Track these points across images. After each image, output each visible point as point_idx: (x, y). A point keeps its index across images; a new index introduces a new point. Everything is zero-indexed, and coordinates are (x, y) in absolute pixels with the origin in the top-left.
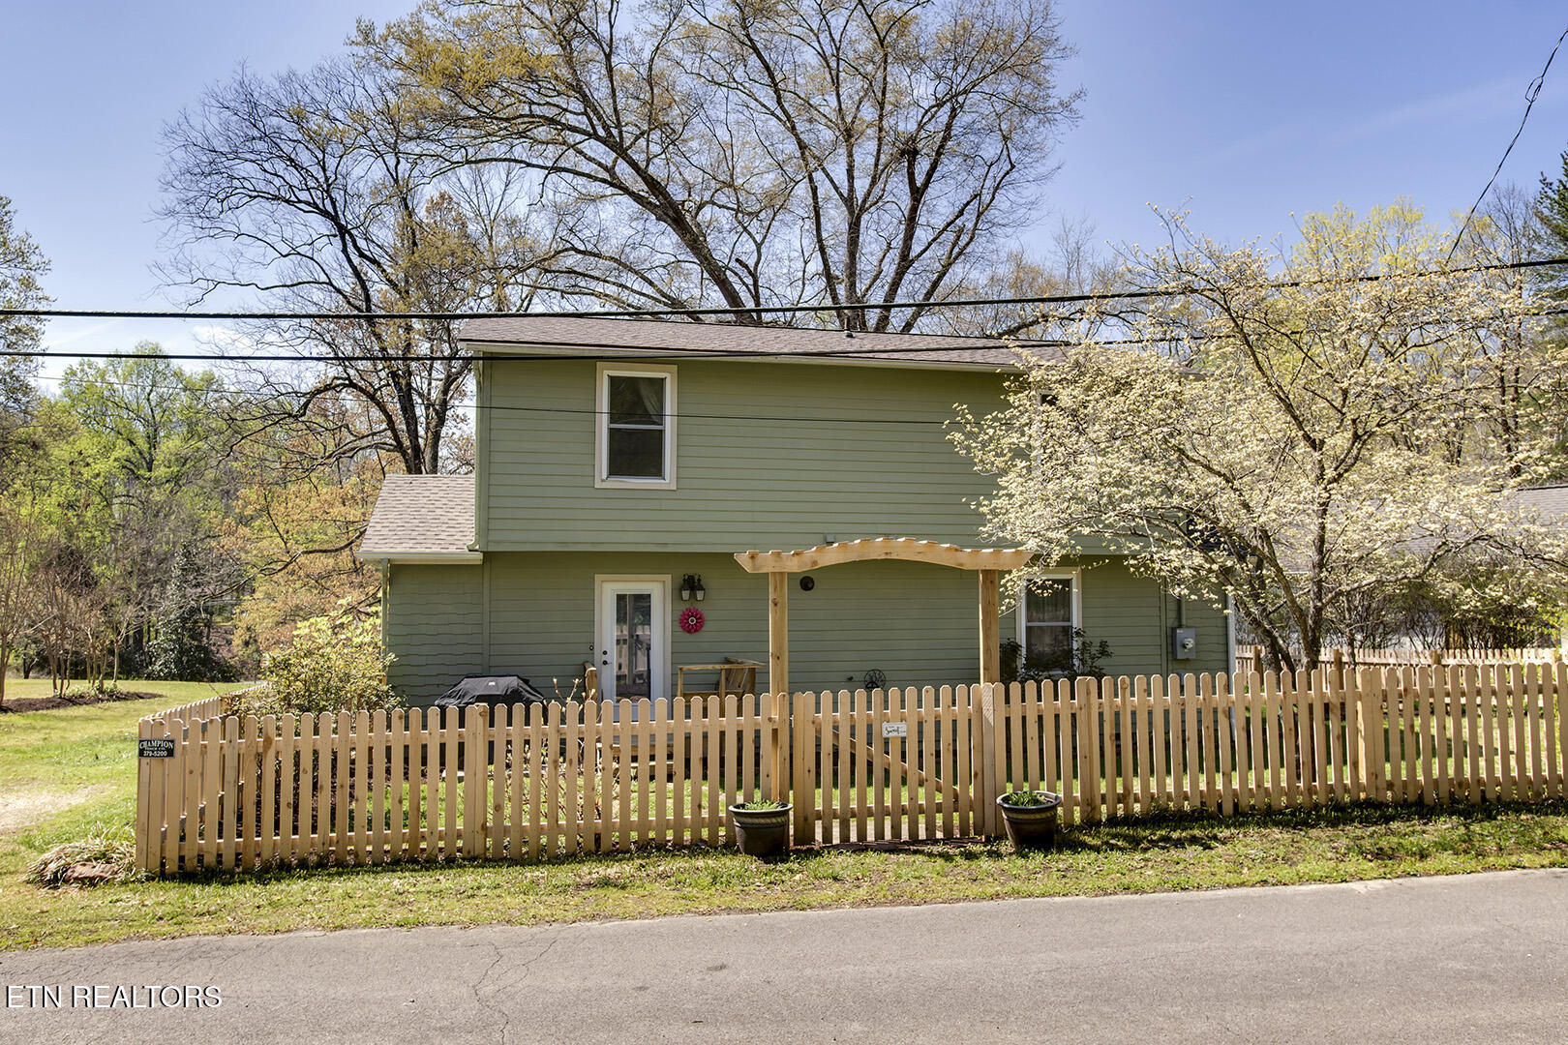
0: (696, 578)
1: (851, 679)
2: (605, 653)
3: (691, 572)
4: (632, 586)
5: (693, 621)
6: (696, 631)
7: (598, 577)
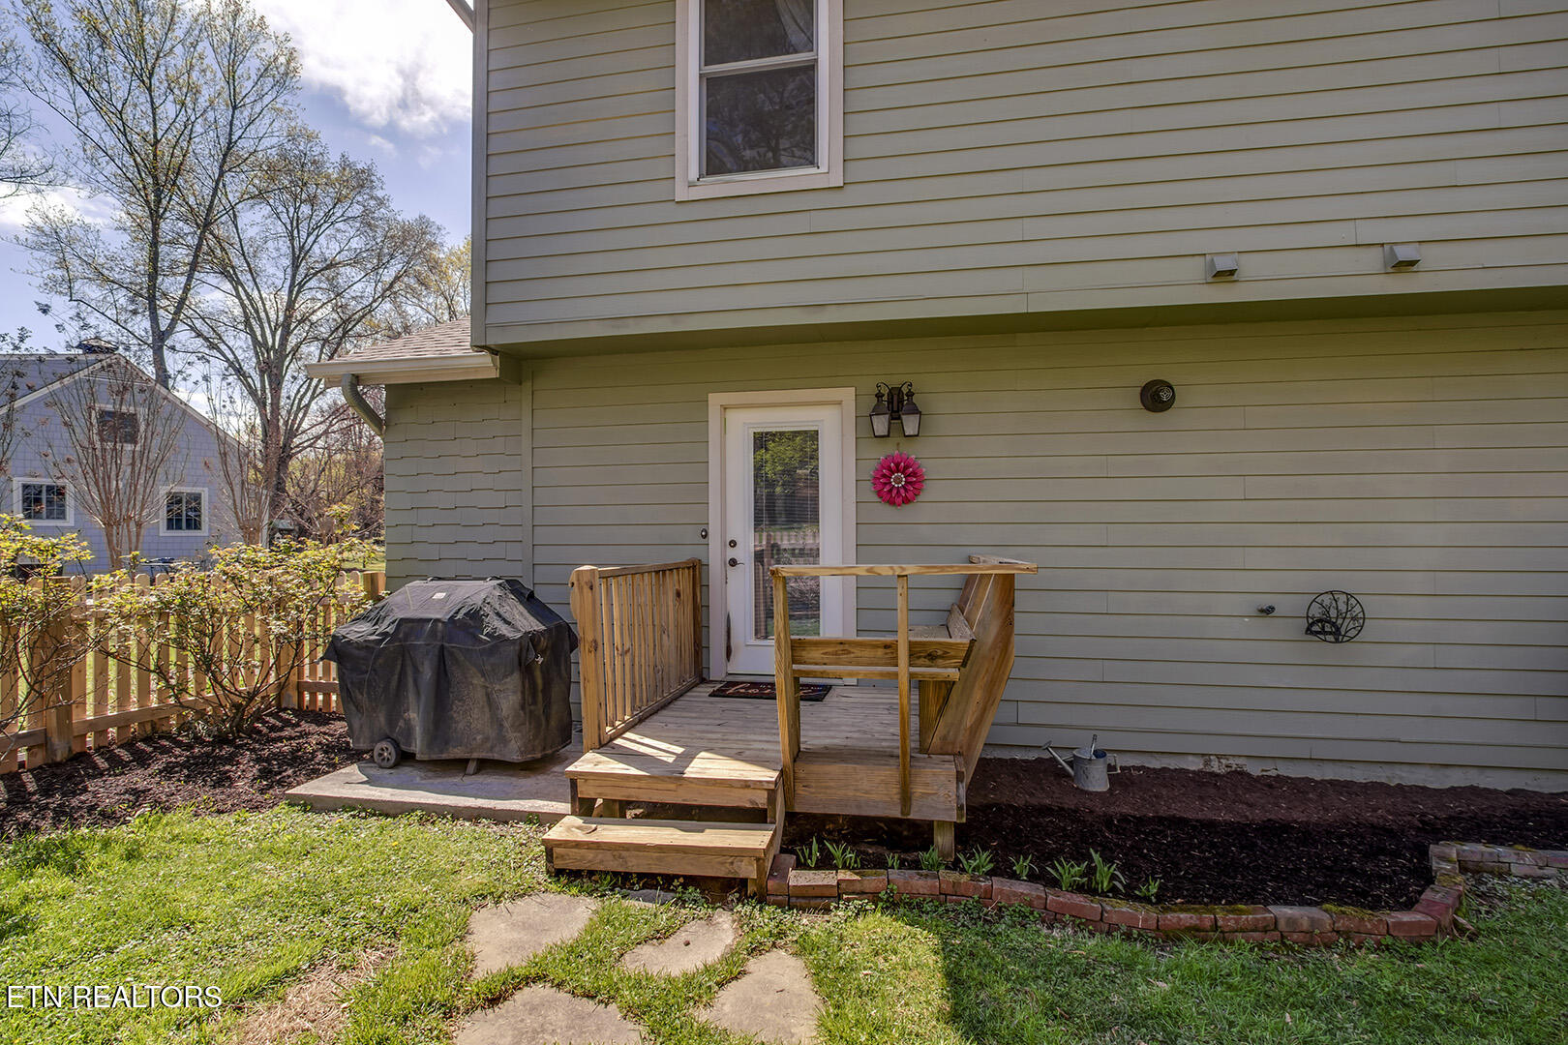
0: (905, 390)
1: (1268, 611)
2: (733, 544)
3: (895, 381)
4: (785, 414)
5: (898, 480)
6: (907, 501)
7: (716, 400)
